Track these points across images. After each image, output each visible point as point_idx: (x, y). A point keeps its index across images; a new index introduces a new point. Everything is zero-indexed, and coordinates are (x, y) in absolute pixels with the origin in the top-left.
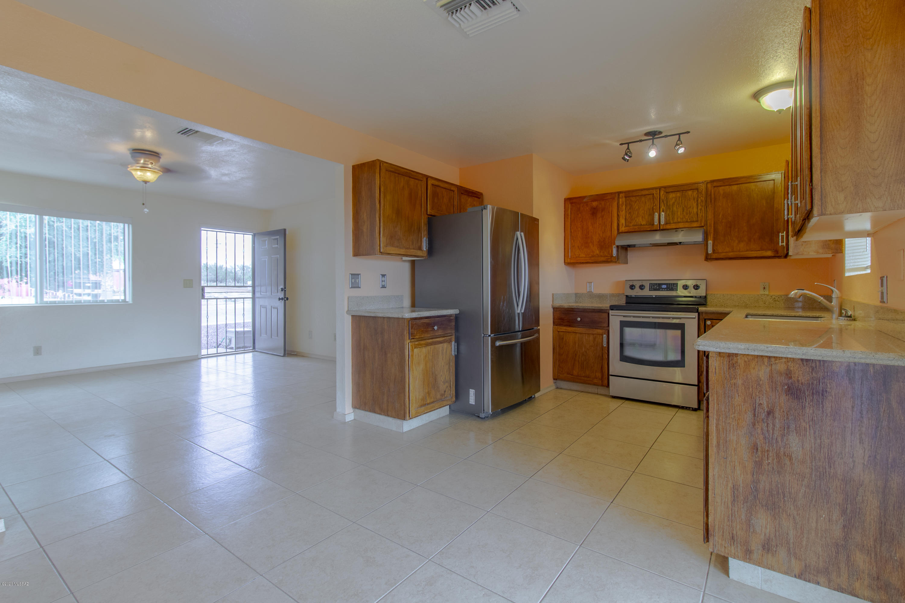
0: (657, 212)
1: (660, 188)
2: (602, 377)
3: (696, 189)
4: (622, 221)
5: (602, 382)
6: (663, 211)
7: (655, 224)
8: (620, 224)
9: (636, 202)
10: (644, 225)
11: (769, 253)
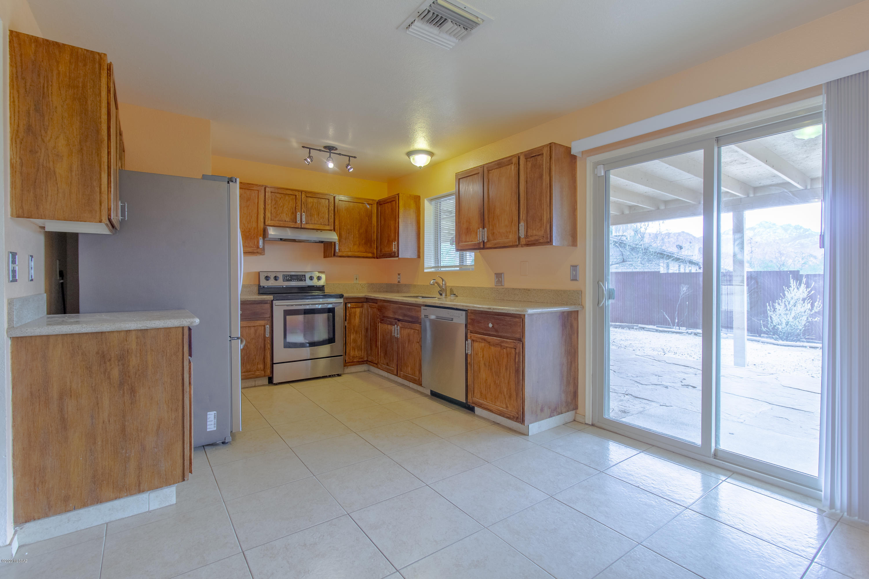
0: (299, 212)
1: (302, 192)
2: (264, 368)
3: (328, 199)
4: (268, 215)
5: (265, 373)
6: (304, 212)
7: (298, 222)
8: (267, 217)
9: (281, 199)
10: (287, 222)
11: (370, 255)
